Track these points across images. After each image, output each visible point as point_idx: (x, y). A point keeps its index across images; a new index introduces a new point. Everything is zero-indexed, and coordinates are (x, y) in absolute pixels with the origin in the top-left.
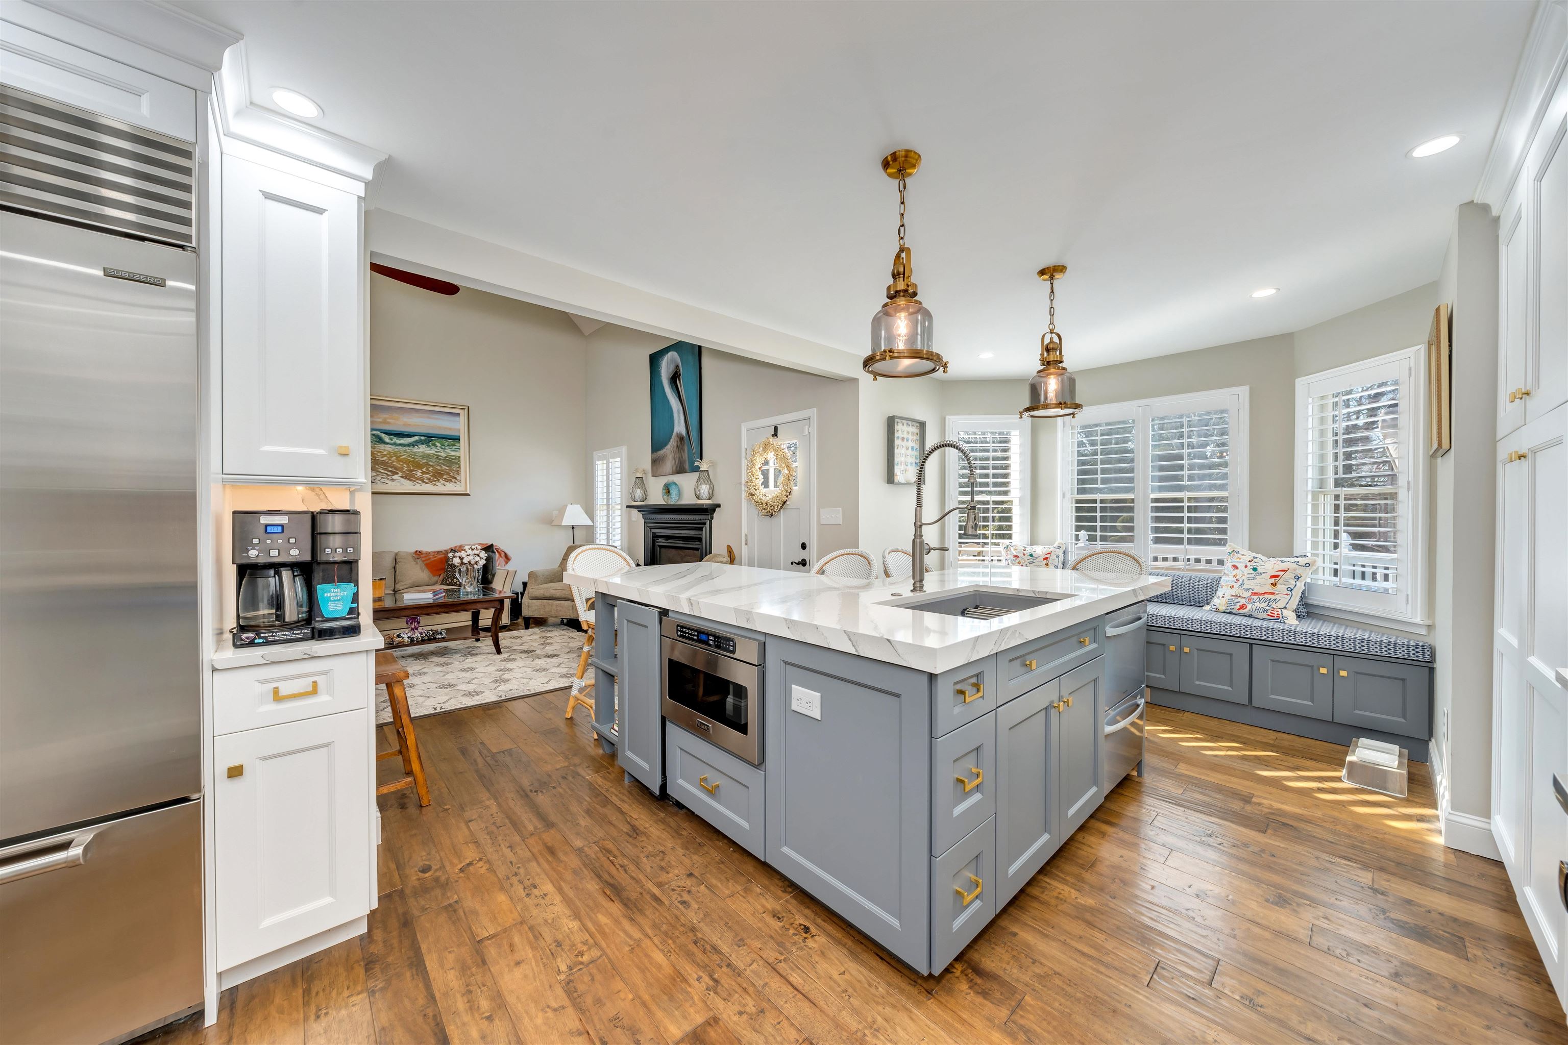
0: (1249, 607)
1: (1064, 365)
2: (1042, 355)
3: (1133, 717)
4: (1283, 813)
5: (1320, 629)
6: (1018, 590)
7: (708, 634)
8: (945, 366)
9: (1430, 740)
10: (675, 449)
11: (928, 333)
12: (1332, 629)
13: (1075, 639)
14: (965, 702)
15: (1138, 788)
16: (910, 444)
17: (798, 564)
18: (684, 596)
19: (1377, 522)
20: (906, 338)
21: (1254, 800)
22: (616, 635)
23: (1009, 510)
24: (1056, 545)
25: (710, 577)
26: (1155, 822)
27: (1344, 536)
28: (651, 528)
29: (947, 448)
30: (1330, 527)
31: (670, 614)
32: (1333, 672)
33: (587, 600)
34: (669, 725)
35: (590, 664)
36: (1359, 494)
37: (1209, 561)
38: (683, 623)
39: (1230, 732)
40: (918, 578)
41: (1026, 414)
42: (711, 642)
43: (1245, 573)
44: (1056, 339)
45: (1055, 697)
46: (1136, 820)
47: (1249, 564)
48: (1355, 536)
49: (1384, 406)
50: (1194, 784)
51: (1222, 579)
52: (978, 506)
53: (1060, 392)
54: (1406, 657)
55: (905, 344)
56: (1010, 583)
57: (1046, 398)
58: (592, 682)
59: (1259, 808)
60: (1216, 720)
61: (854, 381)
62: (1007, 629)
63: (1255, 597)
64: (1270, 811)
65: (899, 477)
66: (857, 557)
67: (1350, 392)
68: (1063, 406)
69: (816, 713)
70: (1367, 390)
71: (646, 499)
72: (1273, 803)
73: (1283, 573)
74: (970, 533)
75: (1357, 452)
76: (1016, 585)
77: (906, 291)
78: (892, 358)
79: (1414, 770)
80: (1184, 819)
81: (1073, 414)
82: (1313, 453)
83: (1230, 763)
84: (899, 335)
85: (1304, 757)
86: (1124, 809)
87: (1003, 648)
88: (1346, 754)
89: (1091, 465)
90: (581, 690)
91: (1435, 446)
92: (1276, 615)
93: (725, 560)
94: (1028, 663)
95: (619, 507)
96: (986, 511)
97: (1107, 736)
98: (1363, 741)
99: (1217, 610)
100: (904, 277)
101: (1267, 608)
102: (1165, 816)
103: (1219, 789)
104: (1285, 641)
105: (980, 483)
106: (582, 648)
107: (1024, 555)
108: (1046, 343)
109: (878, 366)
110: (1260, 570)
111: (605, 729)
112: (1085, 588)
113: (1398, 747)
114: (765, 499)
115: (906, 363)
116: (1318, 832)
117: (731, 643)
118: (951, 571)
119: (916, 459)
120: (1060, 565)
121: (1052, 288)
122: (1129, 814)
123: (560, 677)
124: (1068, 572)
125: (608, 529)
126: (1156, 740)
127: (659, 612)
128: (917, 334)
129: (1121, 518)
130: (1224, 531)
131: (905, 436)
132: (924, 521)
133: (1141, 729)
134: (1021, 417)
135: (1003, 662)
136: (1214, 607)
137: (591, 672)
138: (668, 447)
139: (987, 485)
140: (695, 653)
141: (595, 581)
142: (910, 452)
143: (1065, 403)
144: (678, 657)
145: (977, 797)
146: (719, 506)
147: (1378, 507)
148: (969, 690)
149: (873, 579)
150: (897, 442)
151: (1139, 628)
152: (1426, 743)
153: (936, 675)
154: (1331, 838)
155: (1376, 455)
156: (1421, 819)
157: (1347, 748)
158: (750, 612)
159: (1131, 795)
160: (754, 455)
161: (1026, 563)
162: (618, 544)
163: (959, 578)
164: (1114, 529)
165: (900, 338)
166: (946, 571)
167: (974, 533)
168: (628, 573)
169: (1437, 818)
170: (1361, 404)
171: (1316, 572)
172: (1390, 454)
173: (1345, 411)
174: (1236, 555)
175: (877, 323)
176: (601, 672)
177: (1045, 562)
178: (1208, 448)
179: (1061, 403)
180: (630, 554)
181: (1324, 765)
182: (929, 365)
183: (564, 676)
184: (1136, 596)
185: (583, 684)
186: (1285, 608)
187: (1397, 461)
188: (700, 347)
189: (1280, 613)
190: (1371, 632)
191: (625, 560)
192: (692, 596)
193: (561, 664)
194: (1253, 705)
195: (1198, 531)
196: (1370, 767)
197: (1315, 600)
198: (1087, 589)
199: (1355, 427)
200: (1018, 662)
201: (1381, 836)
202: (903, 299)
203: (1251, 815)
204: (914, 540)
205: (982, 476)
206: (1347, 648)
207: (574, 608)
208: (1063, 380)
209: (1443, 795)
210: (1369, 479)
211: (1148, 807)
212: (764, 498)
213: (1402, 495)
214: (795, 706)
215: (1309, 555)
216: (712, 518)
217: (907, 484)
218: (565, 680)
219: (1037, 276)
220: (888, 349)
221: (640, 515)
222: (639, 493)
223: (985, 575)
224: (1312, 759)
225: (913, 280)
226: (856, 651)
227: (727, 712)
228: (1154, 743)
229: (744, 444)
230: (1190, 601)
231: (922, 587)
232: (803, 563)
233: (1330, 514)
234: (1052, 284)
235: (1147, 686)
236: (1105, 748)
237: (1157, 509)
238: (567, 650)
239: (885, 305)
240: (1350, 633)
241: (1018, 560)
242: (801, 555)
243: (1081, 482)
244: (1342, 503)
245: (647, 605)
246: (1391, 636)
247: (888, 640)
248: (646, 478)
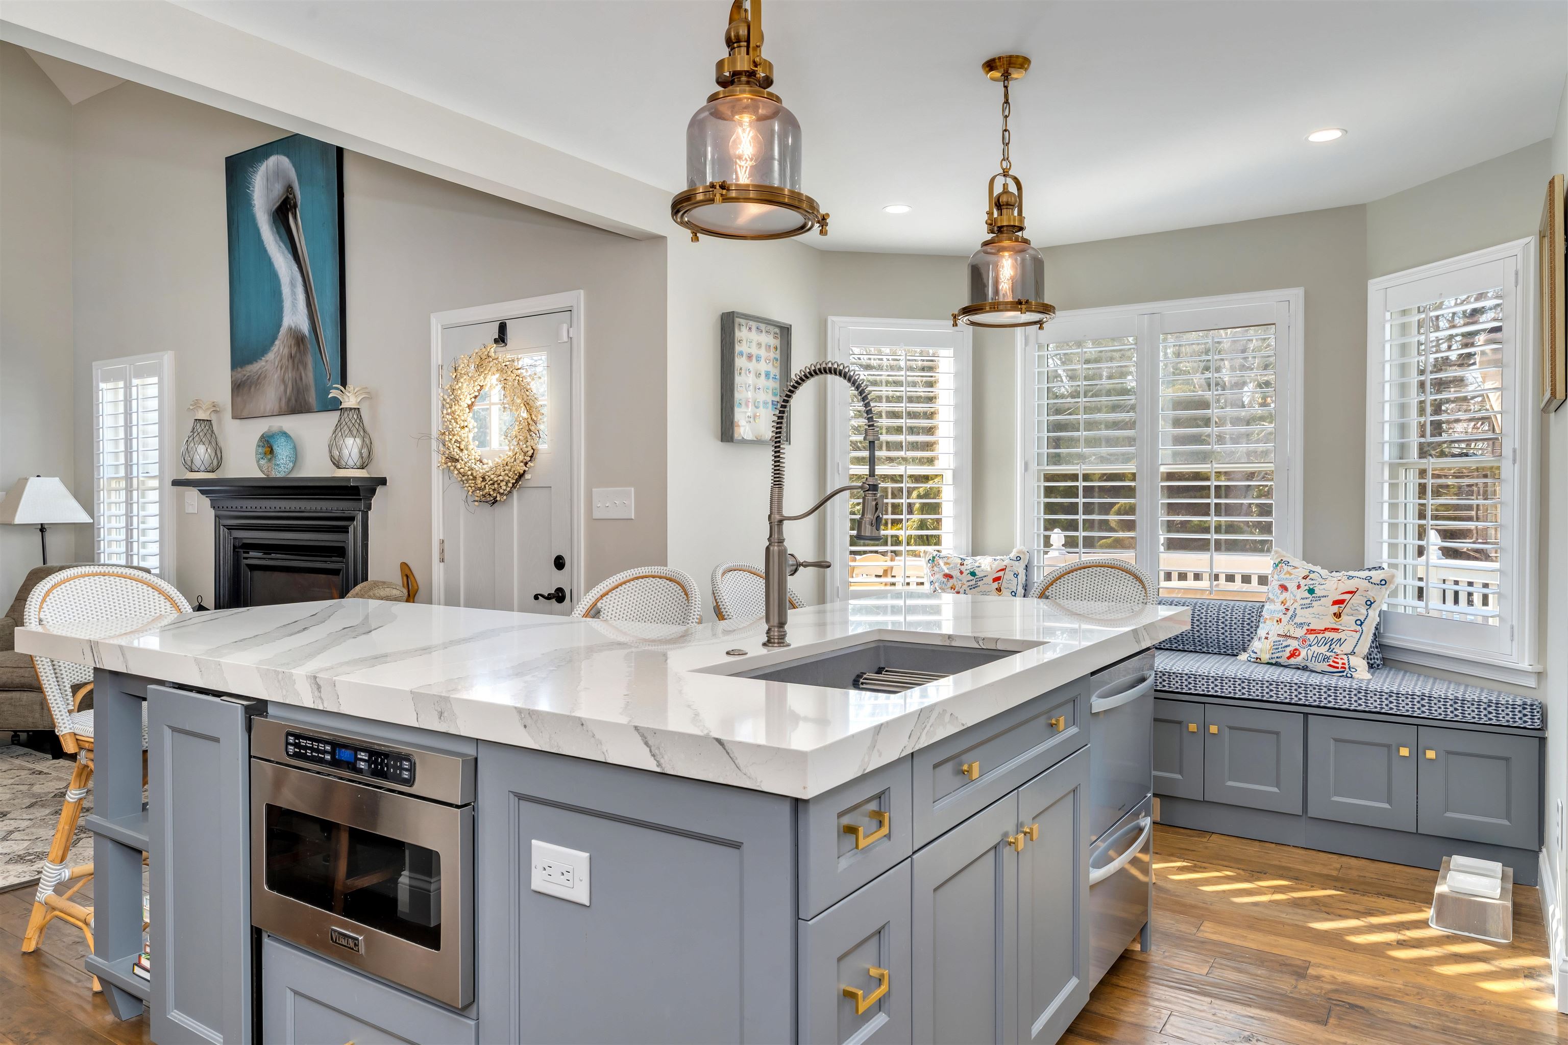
0: (1303, 653)
1: (1026, 234)
2: (990, 213)
3: (1134, 851)
4: (1350, 989)
5: (1400, 685)
6: (950, 637)
7: (356, 749)
8: (823, 221)
9: (1541, 851)
10: (285, 361)
11: (791, 156)
12: (1416, 685)
13: (1042, 721)
14: (857, 847)
15: (1141, 972)
16: (763, 367)
17: (549, 597)
18: (301, 672)
19: (1473, 513)
20: (753, 163)
21: (1311, 971)
22: (145, 761)
23: (937, 493)
24: (1013, 555)
25: (365, 629)
26: (1167, 1026)
27: (1434, 538)
28: (230, 528)
29: (830, 377)
30: (1413, 521)
31: (271, 710)
32: (1418, 753)
33: (76, 688)
34: (268, 944)
35: (83, 829)
36: (1450, 469)
37: (1246, 579)
38: (299, 727)
39: (1277, 863)
40: (775, 620)
41: (963, 320)
42: (362, 765)
43: (1298, 598)
44: (1013, 188)
45: (1010, 827)
46: (1139, 1027)
47: (1303, 582)
48: (1447, 534)
49: (1484, 330)
50: (1226, 956)
51: (1265, 610)
52: (882, 485)
53: (1018, 283)
54: (1511, 724)
55: (751, 175)
56: (938, 624)
57: (996, 292)
58: (89, 867)
59: (1317, 984)
60: (1257, 843)
61: (659, 240)
62: (931, 708)
63: (1312, 637)
64: (1333, 987)
65: (744, 429)
66: (663, 582)
67: (1440, 306)
68: (1024, 307)
69: (580, 893)
70: (1462, 303)
71: (219, 466)
72: (1337, 974)
73: (1350, 595)
74: (868, 534)
75: (1448, 401)
76: (947, 628)
77: (751, 74)
78: (726, 199)
79: (1520, 900)
80: (1210, 1016)
81: (1040, 323)
82: (1390, 401)
83: (1276, 914)
84: (740, 158)
85: (1379, 894)
86: (1121, 1010)
87: (924, 742)
88: (1434, 882)
89: (1070, 414)
90: (60, 888)
91: (1548, 395)
92: (1340, 665)
93: (395, 592)
94: (965, 767)
95: (155, 483)
96: (897, 493)
97: (1092, 887)
98: (1458, 860)
99: (1258, 661)
100: (748, 47)
101: (1328, 654)
102: (1182, 1015)
103: (1261, 959)
104: (1352, 708)
105: (887, 443)
106: (63, 795)
107: (961, 573)
108: (995, 194)
109: (702, 214)
110: (1318, 592)
111: (118, 969)
112: (1061, 629)
113: (1500, 864)
114: (479, 469)
115: (753, 211)
116: (1397, 1013)
117: (406, 765)
118: (837, 604)
119: (775, 394)
120: (1021, 591)
121: (1006, 95)
122: (1128, 1019)
123: (7, 863)
124: (1033, 602)
125: (129, 530)
126: (1169, 886)
127: (247, 708)
128: (772, 158)
129: (1116, 507)
130: (1266, 528)
131: (754, 350)
132: (786, 512)
133: (1145, 870)
134: (955, 325)
135: (923, 766)
136: (1253, 655)
137: (87, 846)
138: (271, 356)
139: (898, 446)
140: (329, 789)
141: (93, 646)
142: (762, 381)
143: (1027, 302)
144: (288, 800)
145: (880, 1020)
146: (383, 481)
147: (1475, 489)
148: (864, 824)
149: (693, 625)
150: (740, 362)
151: (1143, 696)
152: (1535, 854)
153: (806, 802)
154: (1415, 1020)
155: (1472, 407)
156: (1530, 973)
157: (1432, 873)
158: (446, 699)
159: (1130, 986)
160: (457, 379)
161: (965, 587)
162: (153, 563)
163: (852, 618)
164: (1104, 525)
165: (743, 163)
166: (828, 606)
167: (875, 533)
168: (180, 623)
169: (1548, 968)
170: (1454, 327)
171: (1394, 594)
172: (1491, 406)
173: (1433, 336)
174: (1285, 567)
175: (696, 128)
176: (110, 845)
177: (996, 585)
178: (1246, 389)
179: (1020, 303)
180: (182, 587)
181: (1406, 904)
182: (793, 218)
183: (20, 859)
184: (1138, 642)
185: (66, 874)
186: (1353, 653)
187: (1499, 416)
188: (340, 151)
189: (1346, 661)
190: (1467, 686)
191: (168, 597)
192: (321, 670)
193: (11, 832)
194: (1309, 815)
195: (1231, 528)
196: (1465, 900)
197: (1396, 637)
198: (1064, 630)
199: (1446, 361)
200: (948, 768)
201: (1479, 1008)
202: (747, 88)
203: (1306, 998)
204: (768, 549)
205: (890, 430)
206: (1436, 714)
207: (44, 705)
208: (1023, 260)
209: (1557, 935)
210: (1463, 445)
211: (1157, 1003)
212: (478, 467)
213: (1508, 470)
214: (538, 882)
215: (1385, 566)
216: (369, 507)
217: (758, 442)
218: (20, 868)
219: (981, 72)
220: (718, 181)
221: (206, 502)
222: (202, 453)
223: (895, 610)
224: (1389, 896)
225: (766, 53)
226: (659, 765)
227: (400, 908)
228: (1166, 891)
229: (437, 356)
230: (1219, 647)
231: (782, 637)
232: (559, 596)
233: (1413, 500)
234: (1006, 87)
235: (1155, 795)
236: (1091, 906)
237: (1172, 492)
238: (28, 801)
239: (713, 98)
240: (1440, 689)
241: (951, 582)
242: (554, 580)
243: (1056, 443)
244: (1430, 482)
245: (218, 694)
246: (1491, 692)
247: (719, 741)
248: (220, 421)
